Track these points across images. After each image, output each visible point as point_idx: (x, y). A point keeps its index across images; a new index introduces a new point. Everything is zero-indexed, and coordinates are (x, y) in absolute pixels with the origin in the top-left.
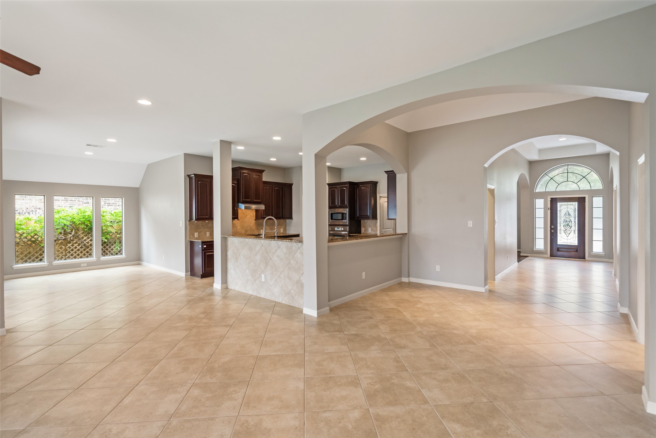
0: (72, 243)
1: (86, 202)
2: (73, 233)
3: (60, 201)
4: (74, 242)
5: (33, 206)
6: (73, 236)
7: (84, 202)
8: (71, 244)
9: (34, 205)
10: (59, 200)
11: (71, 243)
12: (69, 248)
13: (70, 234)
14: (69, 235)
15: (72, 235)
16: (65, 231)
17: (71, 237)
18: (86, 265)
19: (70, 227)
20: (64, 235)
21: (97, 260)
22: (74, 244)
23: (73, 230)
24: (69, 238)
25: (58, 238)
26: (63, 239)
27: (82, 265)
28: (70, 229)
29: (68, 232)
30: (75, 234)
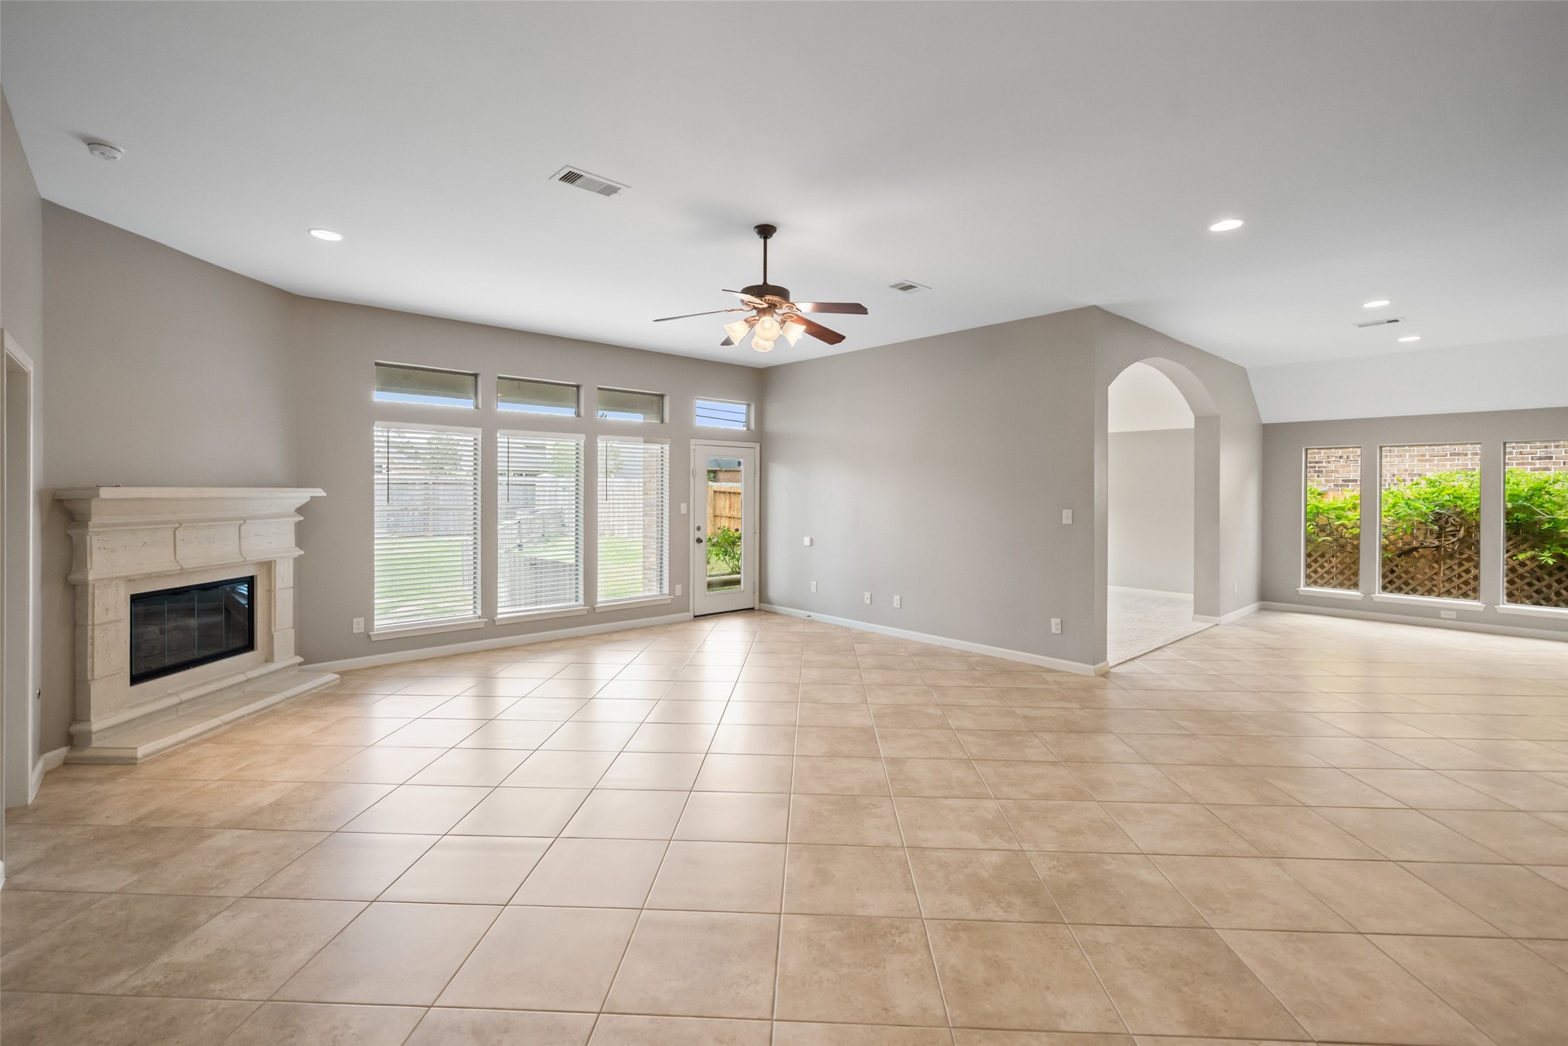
0: (1459, 558)
1: (1543, 455)
2: (1462, 533)
3: (1470, 456)
4: (1464, 556)
5: (1406, 470)
6: (1461, 541)
7: (1538, 455)
8: (1456, 561)
9: (1407, 468)
10: (1466, 455)
12: (1450, 570)
13: (1454, 536)
14: (1450, 538)
15: (1456, 539)
16: (1441, 528)
17: (1453, 543)
18: (1454, 617)
19: (1454, 520)
20: (1439, 537)
21: (1485, 608)
22: (1464, 563)
23: (1463, 528)
24: (1448, 544)
25: (1422, 544)
26: (1434, 545)
27: (1443, 614)
28: (1453, 525)
29: (1448, 532)
30: (1467, 538)
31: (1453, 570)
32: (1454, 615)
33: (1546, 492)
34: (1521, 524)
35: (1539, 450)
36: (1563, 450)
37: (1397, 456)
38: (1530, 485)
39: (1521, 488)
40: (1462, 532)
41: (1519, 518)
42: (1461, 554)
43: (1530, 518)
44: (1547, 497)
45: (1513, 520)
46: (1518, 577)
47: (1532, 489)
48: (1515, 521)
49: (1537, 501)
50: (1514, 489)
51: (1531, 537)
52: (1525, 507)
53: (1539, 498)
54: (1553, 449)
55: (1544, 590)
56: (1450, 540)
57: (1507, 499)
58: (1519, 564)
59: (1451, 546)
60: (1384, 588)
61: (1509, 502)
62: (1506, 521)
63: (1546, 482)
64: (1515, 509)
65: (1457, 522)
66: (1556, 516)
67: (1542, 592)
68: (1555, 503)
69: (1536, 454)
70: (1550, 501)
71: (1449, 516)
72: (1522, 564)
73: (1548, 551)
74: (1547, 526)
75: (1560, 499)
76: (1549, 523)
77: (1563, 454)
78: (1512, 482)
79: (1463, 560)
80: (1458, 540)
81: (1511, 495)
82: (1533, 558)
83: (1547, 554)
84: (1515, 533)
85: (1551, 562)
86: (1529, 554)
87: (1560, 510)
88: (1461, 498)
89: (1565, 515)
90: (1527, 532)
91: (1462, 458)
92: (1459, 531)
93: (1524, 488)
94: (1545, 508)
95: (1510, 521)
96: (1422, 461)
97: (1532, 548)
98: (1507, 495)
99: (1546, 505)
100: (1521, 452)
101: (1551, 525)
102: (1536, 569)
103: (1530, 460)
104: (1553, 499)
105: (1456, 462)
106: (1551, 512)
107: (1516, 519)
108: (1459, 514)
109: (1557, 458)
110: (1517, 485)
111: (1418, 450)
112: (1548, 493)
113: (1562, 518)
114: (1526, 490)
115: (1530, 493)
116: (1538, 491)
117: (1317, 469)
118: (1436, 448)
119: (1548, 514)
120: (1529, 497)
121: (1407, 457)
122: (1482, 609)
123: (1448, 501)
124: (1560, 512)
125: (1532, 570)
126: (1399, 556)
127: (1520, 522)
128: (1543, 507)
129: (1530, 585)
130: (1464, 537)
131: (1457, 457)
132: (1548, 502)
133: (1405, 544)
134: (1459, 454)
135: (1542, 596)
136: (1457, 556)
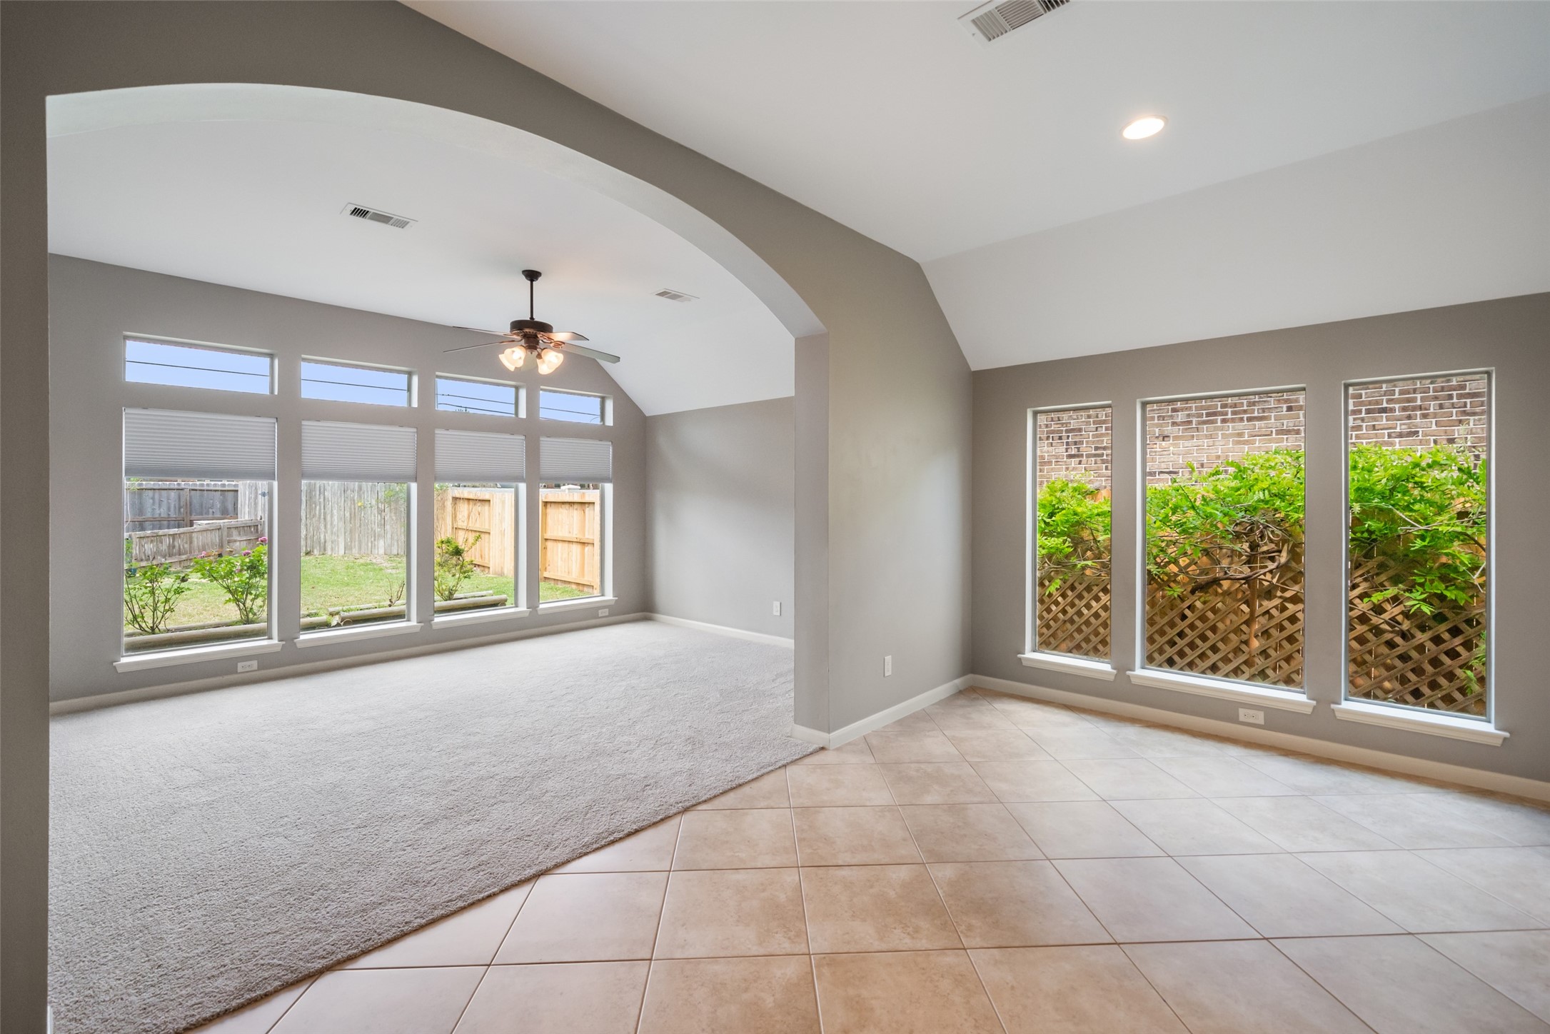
0: (1280, 597)
1: (1405, 429)
2: (1284, 558)
4: (1288, 594)
5: (1218, 457)
6: (1283, 568)
8: (1276, 602)
9: (1219, 454)
11: (1276, 597)
12: (1267, 616)
13: (1272, 559)
14: (1267, 563)
15: (1276, 564)
16: (1253, 547)
17: (1271, 572)
18: (1261, 721)
19: (1272, 532)
20: (1250, 561)
21: (1314, 708)
22: (1288, 605)
23: (1286, 547)
24: (1264, 574)
25: (1226, 573)
26: (1243, 576)
27: (1243, 714)
28: (1271, 541)
29: (1263, 553)
30: (1293, 564)
31: (1271, 617)
32: (1260, 718)
33: (1415, 483)
34: (1375, 540)
35: (1398, 422)
36: (1434, 421)
37: (1207, 437)
38: (1390, 472)
39: (1375, 477)
40: (1284, 554)
41: (1373, 528)
42: (1284, 590)
43: (1391, 529)
44: (1416, 492)
45: (1363, 533)
46: (1370, 630)
47: (1393, 477)
48: (1366, 535)
49: (1400, 500)
50: (1365, 480)
51: (1391, 563)
52: (1381, 510)
53: (1404, 494)
54: (1418, 420)
55: (1414, 654)
56: (1266, 567)
57: (1352, 497)
58: (1372, 609)
59: (1268, 577)
60: (1150, 659)
61: (1357, 501)
62: (1351, 535)
63: (1416, 465)
64: (1367, 514)
65: (1278, 536)
66: (1433, 526)
67: (1410, 658)
68: (1430, 503)
69: (1395, 428)
70: (1422, 500)
71: (1266, 527)
72: (1378, 610)
73: (1420, 589)
74: (1419, 544)
75: (1437, 496)
76: (1423, 538)
77: (1434, 427)
78: (1360, 466)
79: (1286, 600)
80: (1277, 567)
81: (1358, 489)
82: (1395, 600)
83: (1418, 595)
84: (1366, 556)
85: (1426, 609)
86: (1391, 591)
87: (1439, 514)
88: (1281, 496)
89: (1448, 525)
90: (1384, 554)
91: (1292, 437)
92: (1280, 551)
93: (1380, 479)
94: (1415, 511)
95: (1359, 535)
96: (1239, 443)
97: (1395, 580)
98: (1351, 491)
99: (1416, 507)
100: (1374, 426)
101: (1426, 543)
102: (1400, 618)
103: (1386, 439)
104: (1425, 494)
105: (1285, 443)
106: (1425, 519)
107: (1368, 531)
108: (1279, 523)
109: (1425, 435)
110: (1370, 471)
111: (1233, 427)
112: (1420, 485)
113: (1443, 529)
114: (1384, 481)
115: (1391, 484)
116: (1399, 483)
117: (1105, 457)
118: (1257, 423)
119: (1419, 522)
120: (1388, 492)
121: (1220, 438)
122: (1309, 711)
123: (1263, 501)
124: (1440, 518)
125: (1393, 619)
126: (1193, 592)
127: (1374, 537)
128: (1412, 510)
129: (1391, 645)
130: (1288, 562)
131: (1285, 437)
132: (1420, 501)
133: (1204, 572)
134: (1288, 432)
135: (1410, 665)
136: (1279, 594)
